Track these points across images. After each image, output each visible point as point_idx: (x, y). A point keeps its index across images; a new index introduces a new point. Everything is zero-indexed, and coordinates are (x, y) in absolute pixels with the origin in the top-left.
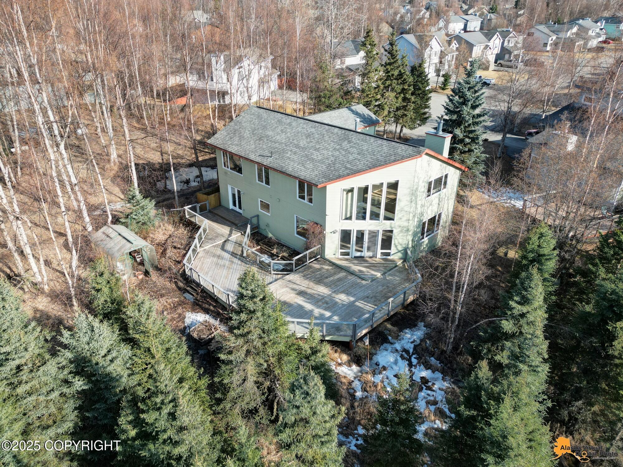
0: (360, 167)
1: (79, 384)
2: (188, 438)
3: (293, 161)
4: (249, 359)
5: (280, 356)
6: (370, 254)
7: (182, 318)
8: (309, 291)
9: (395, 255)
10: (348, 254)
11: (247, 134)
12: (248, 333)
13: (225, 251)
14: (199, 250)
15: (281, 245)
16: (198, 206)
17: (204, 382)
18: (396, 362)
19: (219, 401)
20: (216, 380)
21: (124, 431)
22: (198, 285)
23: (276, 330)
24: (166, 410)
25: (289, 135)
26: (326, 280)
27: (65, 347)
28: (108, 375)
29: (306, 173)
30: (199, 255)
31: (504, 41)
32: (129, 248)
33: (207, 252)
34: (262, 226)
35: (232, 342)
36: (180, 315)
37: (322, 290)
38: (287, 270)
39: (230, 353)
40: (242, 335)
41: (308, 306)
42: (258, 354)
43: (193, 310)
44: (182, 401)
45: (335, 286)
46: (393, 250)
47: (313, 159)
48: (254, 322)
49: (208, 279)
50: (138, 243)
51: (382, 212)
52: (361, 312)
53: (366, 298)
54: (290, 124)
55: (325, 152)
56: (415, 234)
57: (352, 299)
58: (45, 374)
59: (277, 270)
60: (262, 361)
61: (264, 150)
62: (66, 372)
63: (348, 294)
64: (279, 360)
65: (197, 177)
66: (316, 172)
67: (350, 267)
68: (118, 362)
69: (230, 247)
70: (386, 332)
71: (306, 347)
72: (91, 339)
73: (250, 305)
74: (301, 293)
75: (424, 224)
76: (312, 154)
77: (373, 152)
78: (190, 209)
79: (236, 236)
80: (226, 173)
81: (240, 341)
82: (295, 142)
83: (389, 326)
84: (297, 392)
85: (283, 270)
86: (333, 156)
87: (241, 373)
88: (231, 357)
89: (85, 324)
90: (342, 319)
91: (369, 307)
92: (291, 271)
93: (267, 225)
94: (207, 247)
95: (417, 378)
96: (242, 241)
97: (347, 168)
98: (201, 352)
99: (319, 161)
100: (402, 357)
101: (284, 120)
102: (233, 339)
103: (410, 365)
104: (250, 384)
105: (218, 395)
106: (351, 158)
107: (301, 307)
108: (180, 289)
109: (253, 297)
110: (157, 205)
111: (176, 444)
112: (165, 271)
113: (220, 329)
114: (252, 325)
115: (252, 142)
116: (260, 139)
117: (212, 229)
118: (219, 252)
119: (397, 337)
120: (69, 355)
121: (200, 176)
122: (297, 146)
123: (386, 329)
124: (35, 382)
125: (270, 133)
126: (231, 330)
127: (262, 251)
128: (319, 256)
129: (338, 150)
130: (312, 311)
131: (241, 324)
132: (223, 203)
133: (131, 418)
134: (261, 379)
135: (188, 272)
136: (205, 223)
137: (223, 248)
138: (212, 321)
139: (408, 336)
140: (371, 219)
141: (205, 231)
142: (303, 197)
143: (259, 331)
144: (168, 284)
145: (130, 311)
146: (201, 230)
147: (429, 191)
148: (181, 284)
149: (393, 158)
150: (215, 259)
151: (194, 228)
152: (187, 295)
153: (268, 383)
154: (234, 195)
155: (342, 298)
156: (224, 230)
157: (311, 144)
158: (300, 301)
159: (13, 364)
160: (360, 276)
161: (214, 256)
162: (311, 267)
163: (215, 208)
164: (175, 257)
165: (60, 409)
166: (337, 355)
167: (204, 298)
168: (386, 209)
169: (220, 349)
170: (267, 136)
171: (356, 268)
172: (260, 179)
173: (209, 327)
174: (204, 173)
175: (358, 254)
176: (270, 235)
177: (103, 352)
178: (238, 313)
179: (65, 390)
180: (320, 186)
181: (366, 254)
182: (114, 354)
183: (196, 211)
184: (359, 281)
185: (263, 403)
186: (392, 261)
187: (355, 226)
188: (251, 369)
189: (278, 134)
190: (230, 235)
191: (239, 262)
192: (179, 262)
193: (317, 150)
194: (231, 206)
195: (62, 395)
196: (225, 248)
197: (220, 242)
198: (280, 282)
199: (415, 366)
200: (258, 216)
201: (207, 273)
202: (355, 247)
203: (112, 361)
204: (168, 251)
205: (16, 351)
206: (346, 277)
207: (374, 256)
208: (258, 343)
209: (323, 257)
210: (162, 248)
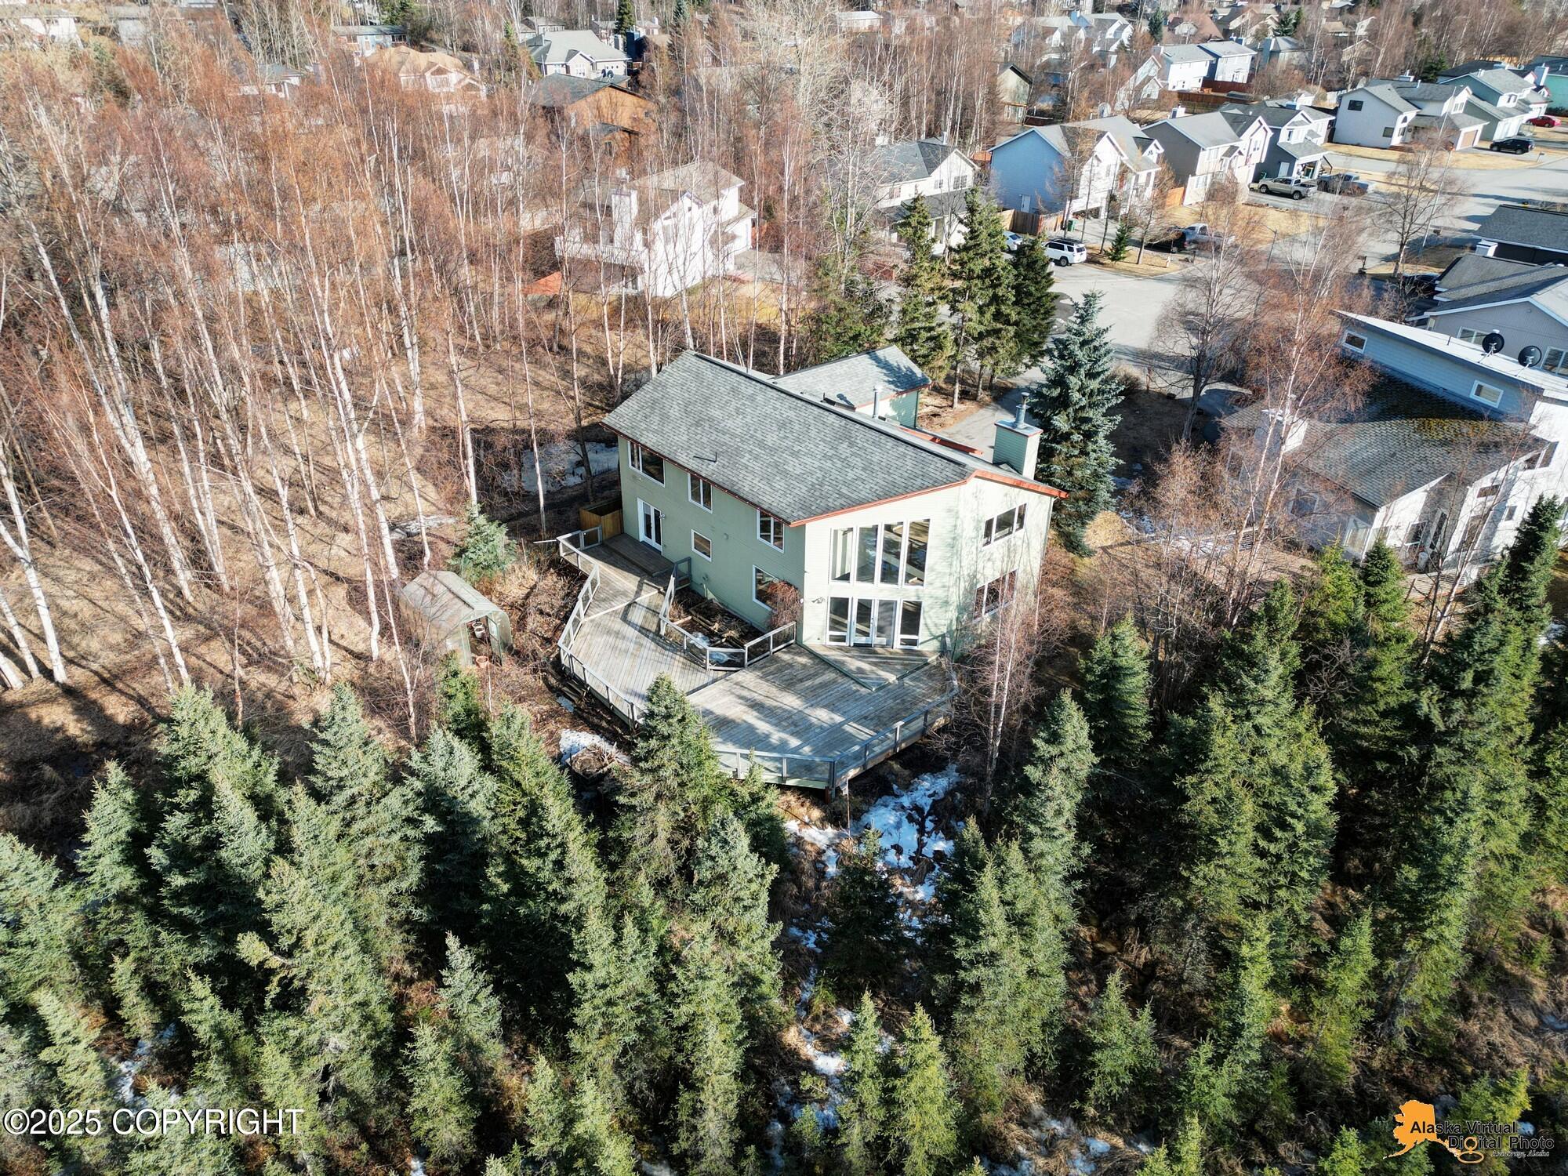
0: (863, 494)
1: (430, 824)
2: (578, 892)
3: (753, 472)
4: (661, 806)
5: (706, 803)
6: (883, 640)
7: (554, 739)
8: (768, 702)
9: (927, 644)
10: (842, 639)
11: (675, 412)
12: (660, 767)
13: (629, 623)
14: (583, 619)
15: (729, 616)
16: (582, 534)
17: (595, 835)
18: (898, 826)
19: (613, 867)
20: (611, 834)
21: (493, 886)
22: (582, 684)
23: (700, 764)
24: (553, 856)
25: (748, 419)
26: (799, 686)
27: (413, 773)
28: (467, 814)
29: (774, 498)
30: (585, 630)
31: (1277, 132)
32: (467, 616)
33: (597, 625)
34: (697, 577)
35: (636, 779)
36: (552, 733)
37: (791, 701)
38: (735, 664)
39: (633, 795)
40: (652, 771)
41: (763, 727)
42: (673, 798)
43: (574, 726)
44: (573, 847)
45: (813, 697)
46: (923, 635)
47: (786, 472)
48: (669, 752)
49: (599, 675)
50: (484, 606)
51: (903, 566)
52: (850, 739)
53: (863, 720)
54: (752, 398)
55: (808, 460)
56: (962, 609)
57: (838, 719)
58: (386, 808)
59: (718, 663)
60: (679, 810)
61: (703, 446)
62: (411, 807)
63: (832, 707)
64: (705, 810)
65: (579, 464)
66: (789, 499)
67: (843, 663)
68: (480, 797)
69: (637, 616)
70: (891, 778)
71: (744, 792)
72: (449, 764)
73: (663, 728)
74: (755, 706)
75: (981, 591)
76: (786, 462)
77: (889, 466)
78: (569, 540)
79: (649, 595)
80: (634, 477)
81: (648, 779)
82: (759, 435)
83: (896, 766)
84: (714, 840)
85: (728, 664)
86: (821, 469)
87: (648, 825)
88: (634, 801)
89: (442, 744)
90: (816, 751)
91: (863, 733)
92: (741, 665)
93: (706, 578)
94: (597, 615)
95: (928, 852)
96: (658, 606)
97: (841, 495)
98: (586, 795)
99: (797, 478)
100: (910, 819)
101: (743, 388)
102: (637, 775)
103: (922, 831)
104: (660, 842)
105: (613, 858)
106: (851, 475)
107: (751, 728)
108: (550, 688)
109: (668, 716)
110: (511, 534)
111: (563, 900)
112: (526, 658)
113: (617, 759)
114: (665, 755)
115: (683, 429)
116: (698, 424)
117: (607, 582)
118: (618, 625)
119: (908, 787)
120: (418, 785)
121: (583, 462)
122: (761, 444)
123: (891, 771)
124: (372, 819)
125: (716, 413)
126: (635, 761)
127: (691, 627)
128: (792, 641)
129: (830, 458)
130: (768, 736)
131: (650, 754)
132: (628, 530)
133: (501, 869)
134: (677, 836)
135: (565, 661)
136: (595, 568)
137: (625, 618)
138: (604, 745)
139: (926, 784)
140: (883, 580)
141: (594, 584)
142: (767, 538)
143: (675, 766)
144: (530, 679)
145: (495, 728)
146: (587, 585)
147: (988, 534)
148: (553, 681)
149: (919, 482)
150: (611, 639)
151: (575, 577)
152: (563, 701)
153: (686, 843)
154: (647, 517)
155: (822, 716)
156: (626, 581)
157: (787, 443)
158: (751, 718)
159: (347, 793)
160: (856, 677)
161: (609, 633)
162: (775, 660)
163: (612, 538)
164: (542, 631)
165: (401, 858)
166: (803, 810)
167: (593, 706)
168: (910, 562)
169: (618, 789)
170: (711, 419)
171: (853, 664)
172: (695, 496)
173: (599, 755)
174: (591, 456)
175: (863, 640)
176: (710, 596)
177: (463, 783)
178: (646, 738)
179: (411, 833)
180: (794, 524)
181: (875, 639)
182: (476, 786)
183: (577, 545)
184: (855, 687)
185: (679, 870)
186: (919, 654)
187: (855, 591)
188: (663, 821)
189: (730, 416)
190: (638, 593)
191: (653, 646)
192: (548, 641)
193: (795, 454)
194: (642, 537)
195: (405, 839)
196: (630, 617)
197: (620, 605)
198: (720, 686)
199: (929, 834)
200: (689, 560)
201: (597, 664)
202: (856, 626)
203: (472, 796)
204: (529, 619)
205: (353, 776)
206: (834, 681)
207: (890, 644)
208: (673, 783)
209: (799, 644)
210: (519, 610)
